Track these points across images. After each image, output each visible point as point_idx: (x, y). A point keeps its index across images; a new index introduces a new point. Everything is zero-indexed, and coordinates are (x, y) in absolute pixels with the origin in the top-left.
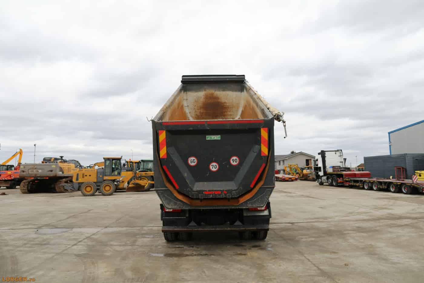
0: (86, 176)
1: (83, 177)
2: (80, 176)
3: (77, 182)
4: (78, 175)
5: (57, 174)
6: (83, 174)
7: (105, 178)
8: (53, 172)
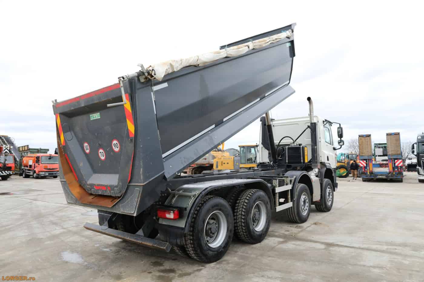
0: (224, 163)
1: (222, 165)
2: (219, 164)
3: (217, 169)
4: (217, 162)
5: (210, 161)
6: (222, 162)
7: (241, 166)
8: (207, 160)
